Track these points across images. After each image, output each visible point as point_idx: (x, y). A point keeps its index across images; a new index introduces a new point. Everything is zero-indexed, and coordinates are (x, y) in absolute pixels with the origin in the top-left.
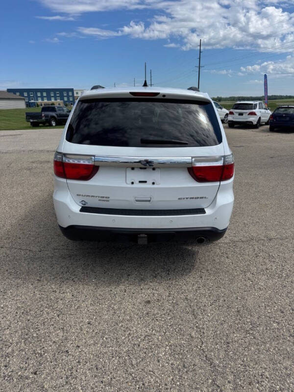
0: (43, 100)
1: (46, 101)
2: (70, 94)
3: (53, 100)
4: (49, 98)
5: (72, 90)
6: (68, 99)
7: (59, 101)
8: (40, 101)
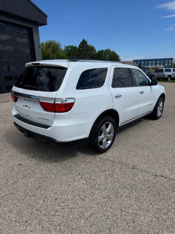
0: (152, 65)
1: (153, 66)
2: (170, 61)
3: (158, 66)
4: (156, 64)
5: (172, 59)
6: (168, 64)
7: (162, 66)
8: (150, 66)
